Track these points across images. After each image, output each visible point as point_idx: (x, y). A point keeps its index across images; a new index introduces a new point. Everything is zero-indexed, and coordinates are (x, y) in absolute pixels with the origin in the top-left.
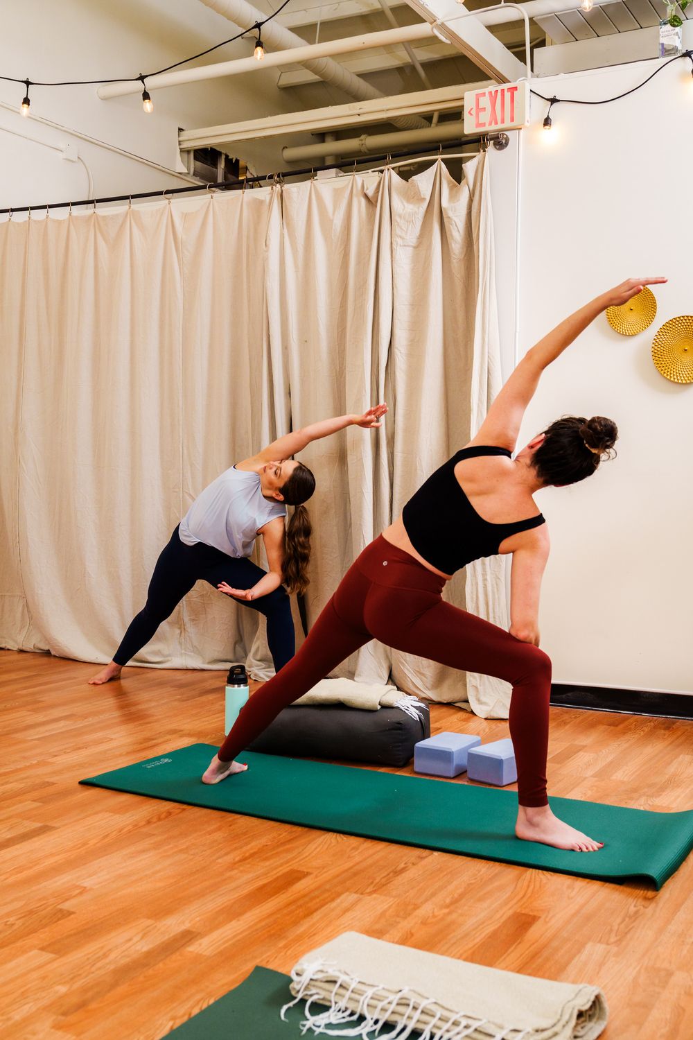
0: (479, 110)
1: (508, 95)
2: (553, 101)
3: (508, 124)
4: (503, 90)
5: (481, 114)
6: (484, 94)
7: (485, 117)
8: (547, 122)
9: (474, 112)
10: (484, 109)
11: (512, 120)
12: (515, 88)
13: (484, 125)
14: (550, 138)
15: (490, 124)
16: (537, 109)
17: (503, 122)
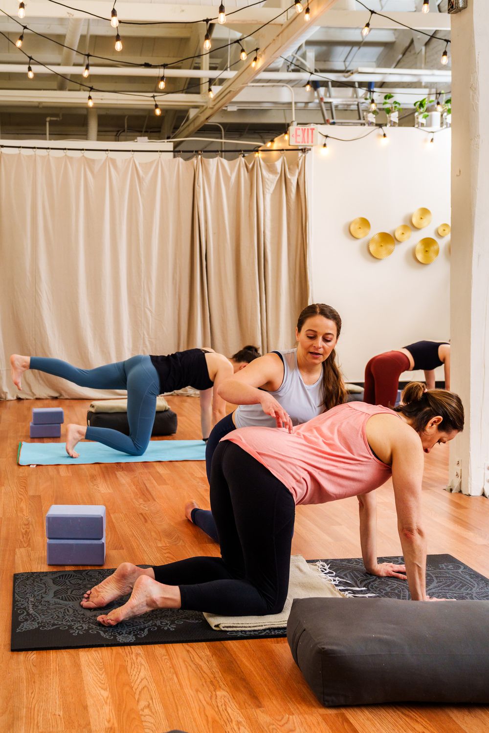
0: (297, 135)
1: (310, 131)
2: (327, 136)
3: (310, 144)
4: (308, 129)
5: (298, 138)
6: (299, 129)
7: (300, 139)
8: (325, 145)
9: (294, 136)
10: (299, 136)
11: (312, 142)
12: (314, 129)
13: (299, 142)
14: (324, 152)
15: (302, 142)
16: (321, 140)
17: (308, 142)
